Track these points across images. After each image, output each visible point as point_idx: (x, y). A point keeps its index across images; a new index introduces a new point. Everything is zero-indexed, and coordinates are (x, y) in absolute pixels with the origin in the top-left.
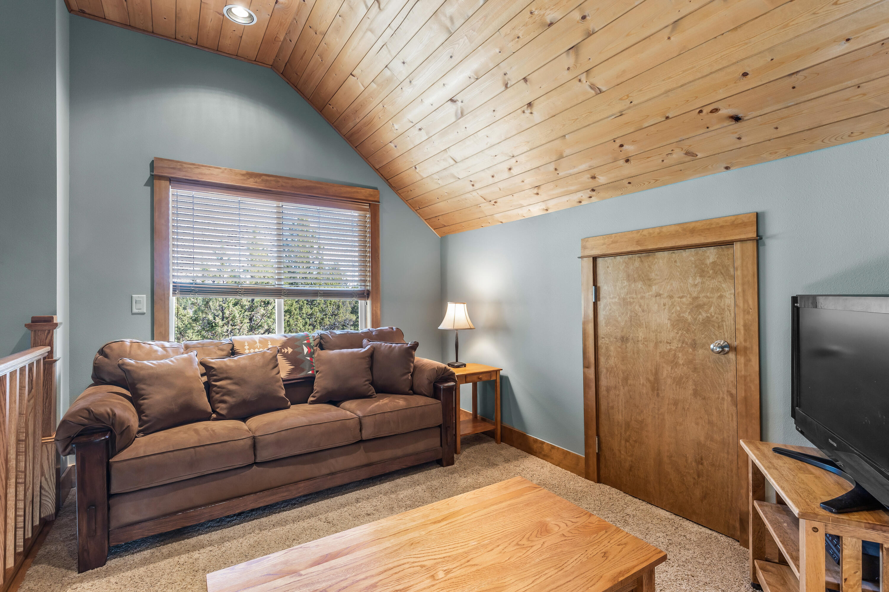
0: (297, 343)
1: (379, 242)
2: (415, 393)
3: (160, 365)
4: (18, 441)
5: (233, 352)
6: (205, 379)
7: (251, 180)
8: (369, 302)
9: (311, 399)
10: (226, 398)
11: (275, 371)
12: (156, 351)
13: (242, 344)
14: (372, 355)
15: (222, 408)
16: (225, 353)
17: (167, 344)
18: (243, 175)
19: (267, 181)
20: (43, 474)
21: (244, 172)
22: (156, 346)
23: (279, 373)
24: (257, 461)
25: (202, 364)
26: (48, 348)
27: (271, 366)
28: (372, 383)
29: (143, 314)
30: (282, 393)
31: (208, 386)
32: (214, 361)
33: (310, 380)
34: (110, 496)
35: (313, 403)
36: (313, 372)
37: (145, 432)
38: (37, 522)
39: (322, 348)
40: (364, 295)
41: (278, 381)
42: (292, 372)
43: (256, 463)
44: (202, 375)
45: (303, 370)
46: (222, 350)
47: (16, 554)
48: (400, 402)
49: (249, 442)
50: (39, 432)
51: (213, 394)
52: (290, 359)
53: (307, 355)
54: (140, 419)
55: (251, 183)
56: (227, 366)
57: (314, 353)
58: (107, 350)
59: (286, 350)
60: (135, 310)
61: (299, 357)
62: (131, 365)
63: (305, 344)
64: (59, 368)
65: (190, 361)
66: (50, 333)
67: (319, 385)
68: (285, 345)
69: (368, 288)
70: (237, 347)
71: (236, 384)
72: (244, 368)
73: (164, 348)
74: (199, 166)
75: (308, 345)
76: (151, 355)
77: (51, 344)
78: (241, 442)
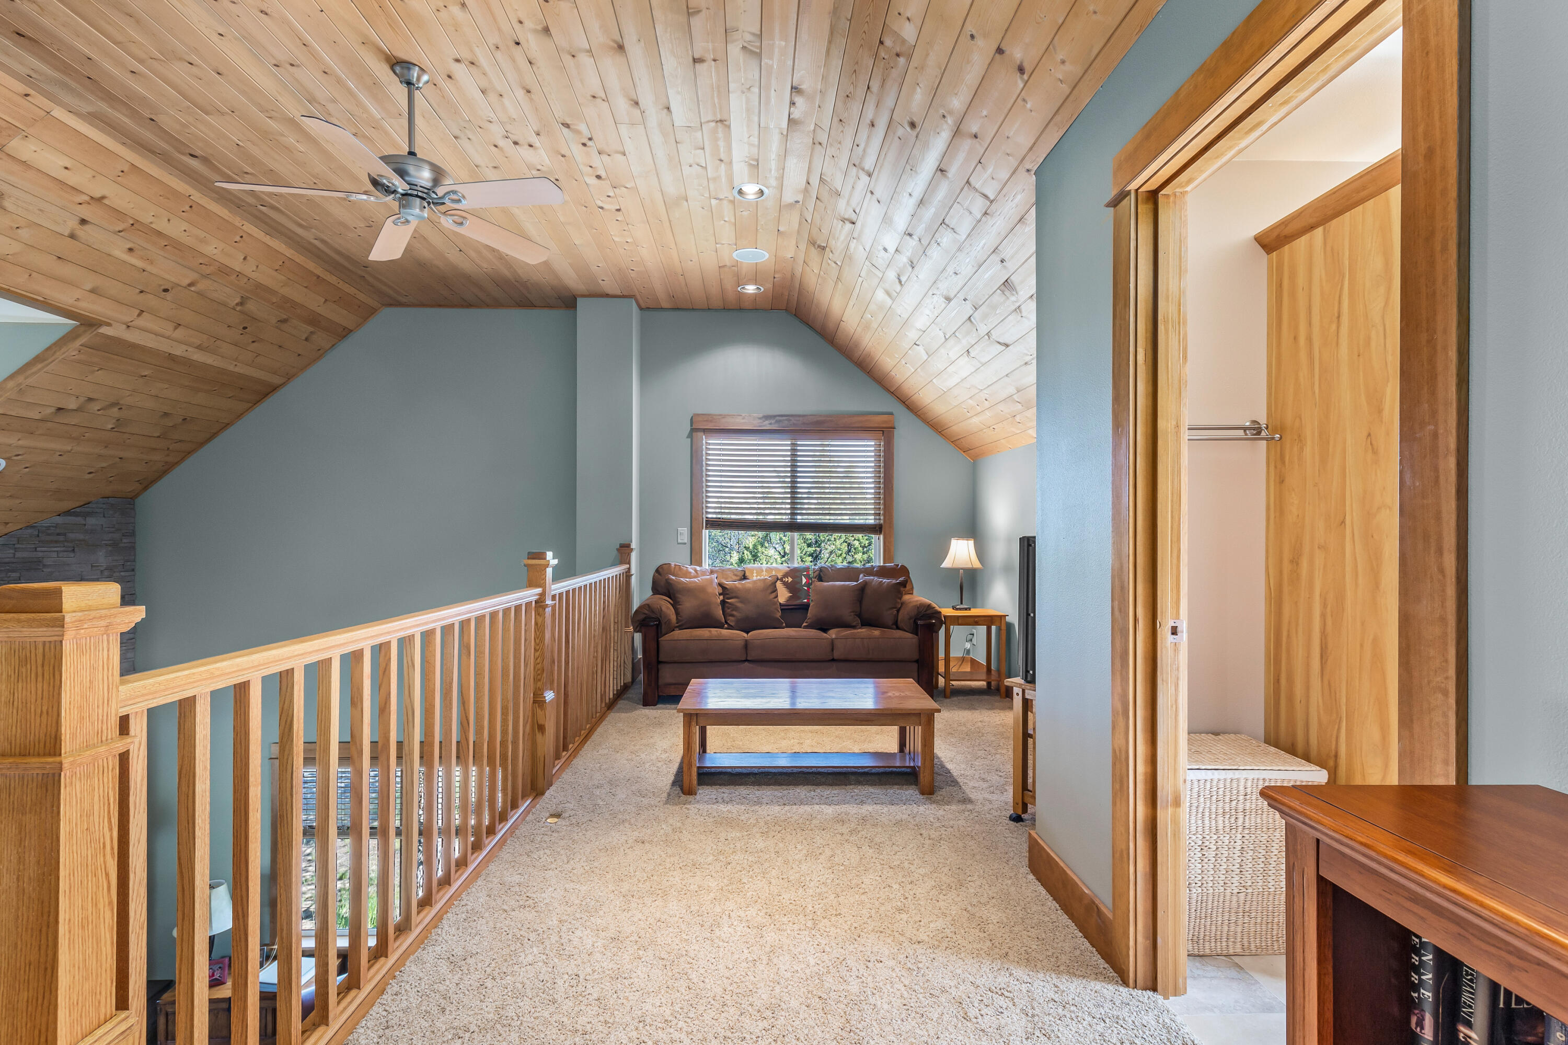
0: (797, 574)
1: (893, 473)
2: (898, 628)
3: (690, 582)
4: (615, 622)
5: (744, 577)
6: (721, 597)
7: (767, 422)
8: (882, 537)
9: (805, 624)
10: (734, 613)
11: (773, 595)
12: (691, 573)
13: (752, 571)
14: (863, 588)
15: (732, 621)
16: (738, 578)
17: (698, 568)
18: (760, 418)
19: (780, 421)
20: (625, 653)
21: (761, 415)
22: (690, 569)
23: (777, 597)
24: (749, 659)
25: (720, 585)
26: (627, 566)
27: (770, 591)
28: (859, 615)
29: (685, 544)
30: (778, 615)
31: (723, 603)
32: (728, 583)
33: (806, 607)
34: (659, 662)
35: (806, 627)
36: (808, 600)
37: (681, 627)
38: (622, 684)
39: (820, 579)
40: (876, 529)
41: (775, 603)
42: (790, 598)
43: (746, 660)
44: (720, 594)
45: (799, 598)
46: (736, 575)
47: (614, 694)
48: (876, 632)
49: (743, 643)
50: (623, 625)
51: (726, 609)
52: (793, 588)
53: (805, 585)
54: (677, 618)
55: (767, 425)
56: (736, 587)
57: (811, 584)
58: (660, 570)
59: (787, 580)
60: (680, 541)
61: (798, 586)
62: (673, 580)
63: (804, 575)
64: (634, 580)
65: (711, 581)
66: (629, 555)
67: (811, 612)
68: (786, 575)
69: (882, 522)
70: (747, 574)
71: (741, 602)
72: (748, 590)
73: (696, 571)
74: (724, 416)
75: (807, 577)
76: (687, 574)
77: (629, 563)
78: (737, 642)
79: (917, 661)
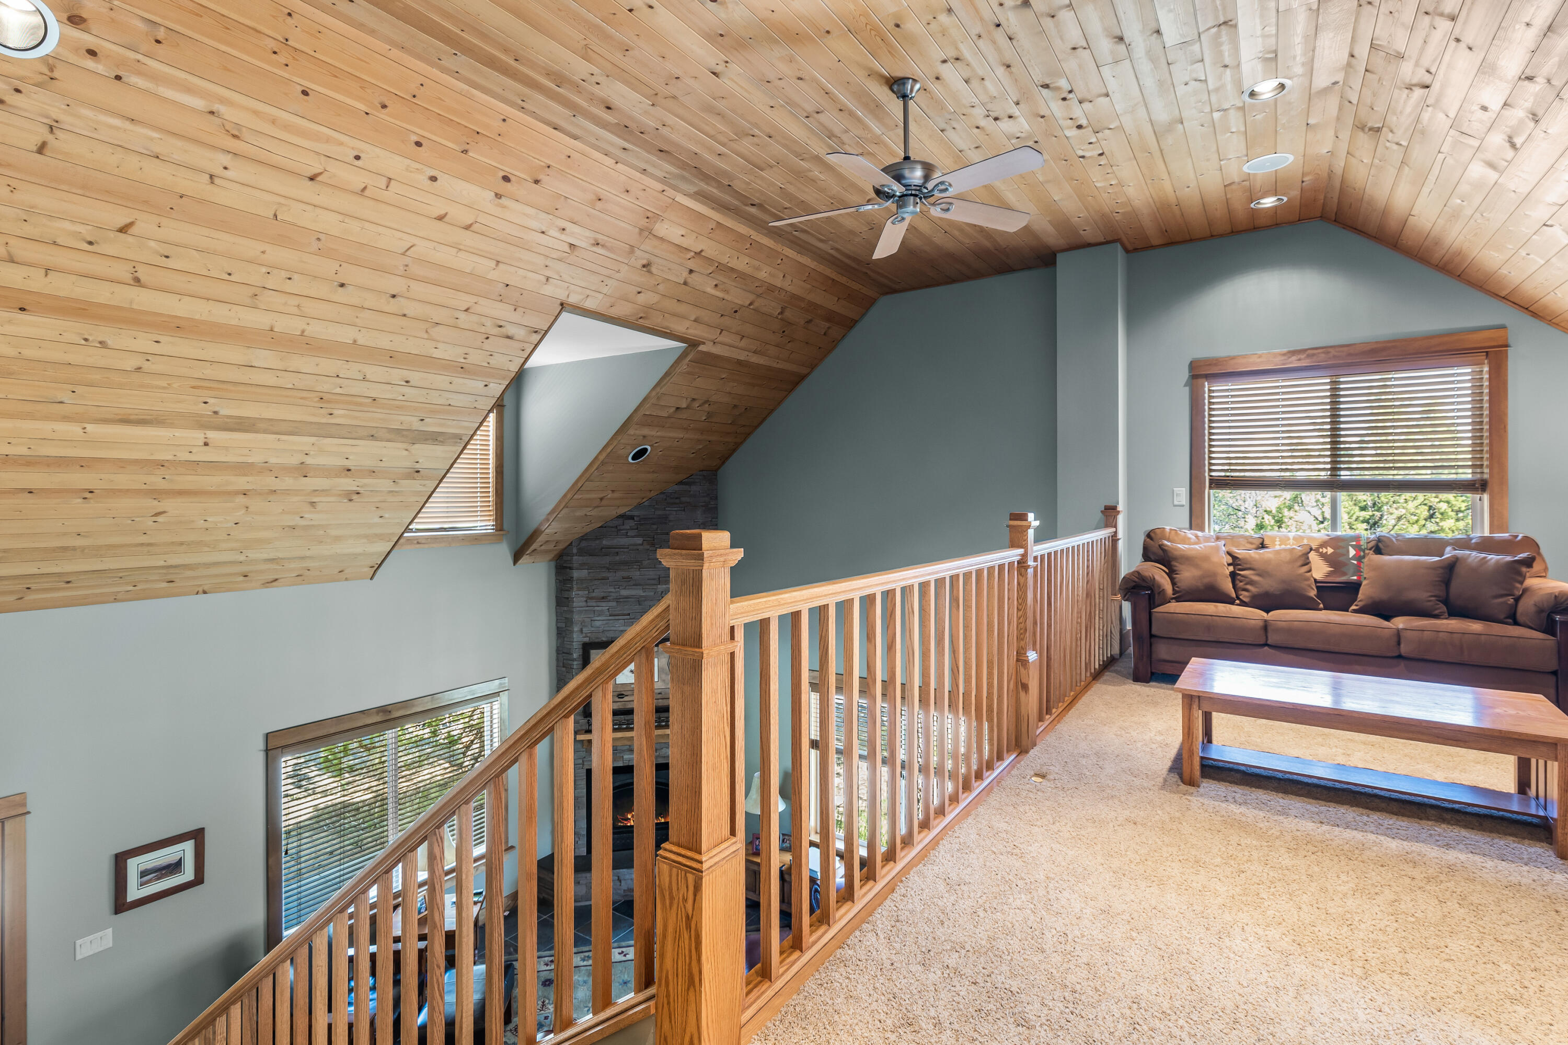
0: (1341, 544)
1: (1507, 407)
2: (1516, 623)
3: (1189, 549)
4: (1100, 589)
5: (1263, 546)
6: (1231, 568)
7: (1294, 358)
8: (1486, 497)
9: (1353, 607)
10: (1249, 587)
11: (1305, 568)
12: (1190, 539)
13: (1273, 539)
14: (1451, 567)
15: (1245, 596)
16: (1254, 546)
17: (1200, 534)
18: (1284, 355)
19: (1313, 355)
20: (1112, 623)
21: (1285, 350)
22: (1190, 534)
23: (1310, 571)
24: (1269, 642)
25: (1229, 553)
26: (1114, 529)
27: (1300, 563)
28: (1446, 601)
29: (1183, 506)
30: (1313, 593)
31: (1233, 575)
32: (1240, 552)
33: (1354, 587)
34: (1152, 636)
35: (1355, 611)
36: (1359, 577)
37: (1178, 599)
38: (1109, 655)
39: (1378, 550)
40: (1478, 486)
41: (1307, 579)
42: (1330, 574)
43: (1266, 645)
44: (1229, 565)
45: (1345, 574)
46: (1251, 543)
47: (1100, 665)
48: (1476, 626)
49: (1261, 623)
50: (1110, 593)
51: (1237, 582)
52: (1335, 562)
53: (1354, 558)
54: (1173, 589)
55: (1294, 362)
56: (1252, 557)
57: (1364, 557)
58: (1152, 534)
59: (1325, 550)
60: (1176, 503)
61: (1341, 559)
62: (1167, 546)
63: (1352, 546)
64: (1121, 545)
65: (1217, 549)
66: (1115, 518)
67: (1364, 594)
68: (1324, 544)
69: (1486, 476)
70: (1265, 542)
71: (1259, 575)
72: (1268, 562)
73: (1197, 537)
74: (1233, 358)
75: (1358, 548)
76: (1185, 540)
77: (1115, 526)
78: (1253, 622)
79: (1555, 673)
